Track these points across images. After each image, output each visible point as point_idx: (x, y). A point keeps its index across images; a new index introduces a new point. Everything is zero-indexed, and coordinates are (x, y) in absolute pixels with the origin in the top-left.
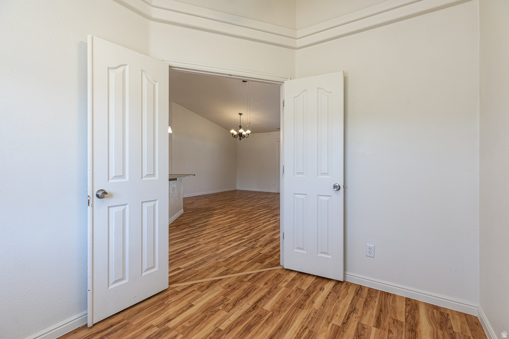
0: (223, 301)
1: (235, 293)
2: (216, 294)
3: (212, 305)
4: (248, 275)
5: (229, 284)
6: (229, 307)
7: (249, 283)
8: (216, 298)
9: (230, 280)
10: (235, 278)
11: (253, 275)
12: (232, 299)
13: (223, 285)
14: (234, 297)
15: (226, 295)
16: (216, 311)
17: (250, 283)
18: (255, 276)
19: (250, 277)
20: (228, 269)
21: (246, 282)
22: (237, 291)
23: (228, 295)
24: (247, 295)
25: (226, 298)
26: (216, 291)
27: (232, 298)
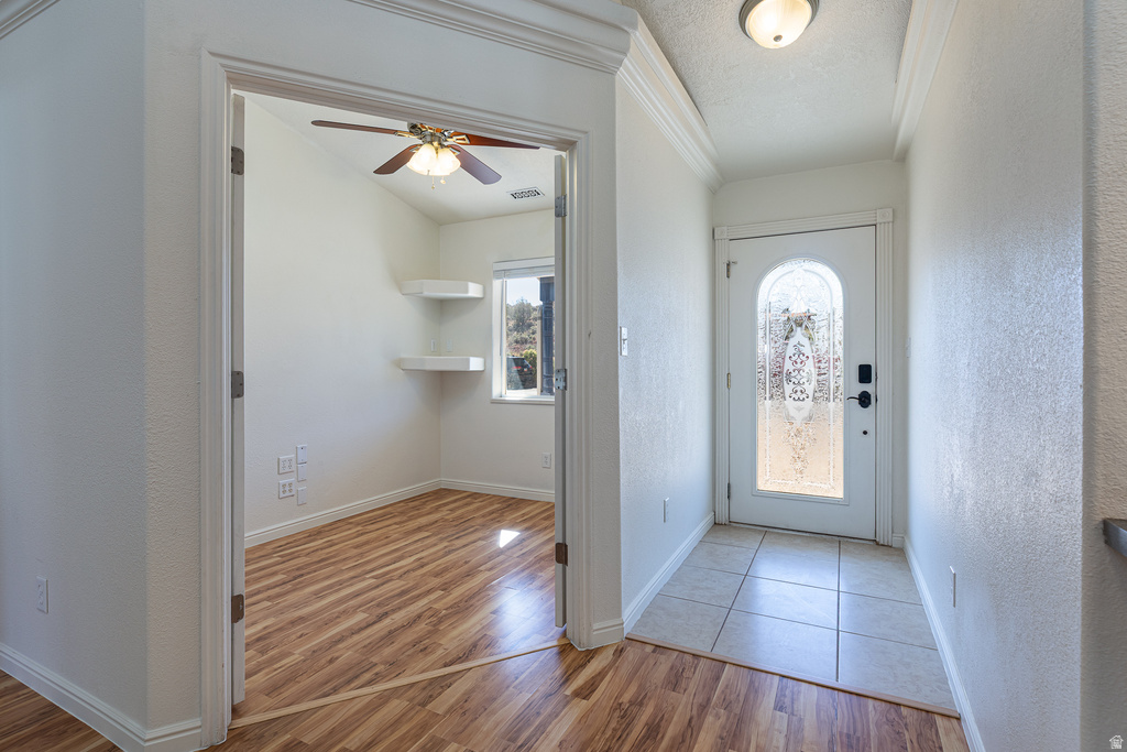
0: (440, 621)
1: (415, 636)
2: (455, 633)
3: (460, 615)
4: (369, 683)
5: (426, 655)
6: (429, 613)
7: (374, 659)
8: (453, 626)
9: (421, 665)
10: (408, 672)
11: (353, 685)
12: (423, 625)
13: (440, 652)
14: (418, 628)
15: (434, 631)
16: (451, 607)
17: (371, 659)
18: (349, 682)
19: (367, 676)
20: (423, 704)
21: (381, 663)
22: (409, 640)
23: (429, 632)
24: (390, 632)
25: (434, 625)
26: (455, 638)
27: (422, 627)
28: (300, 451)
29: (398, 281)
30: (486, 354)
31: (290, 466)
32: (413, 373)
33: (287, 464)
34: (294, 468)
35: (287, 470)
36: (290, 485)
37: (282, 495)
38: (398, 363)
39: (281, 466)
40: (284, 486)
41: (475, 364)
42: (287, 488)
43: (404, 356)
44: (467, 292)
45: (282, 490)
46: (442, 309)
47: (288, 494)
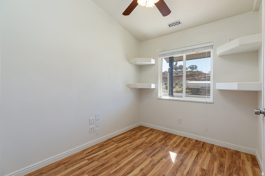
28: (97, 116)
29: (128, 59)
30: (156, 83)
31: (93, 122)
32: (132, 89)
33: (92, 121)
34: (95, 122)
35: (92, 123)
36: (93, 128)
37: (90, 132)
38: (128, 86)
39: (90, 121)
40: (91, 128)
41: (153, 86)
42: (92, 129)
43: (129, 83)
44: (151, 62)
45: (90, 130)
46: (141, 68)
47: (92, 131)
